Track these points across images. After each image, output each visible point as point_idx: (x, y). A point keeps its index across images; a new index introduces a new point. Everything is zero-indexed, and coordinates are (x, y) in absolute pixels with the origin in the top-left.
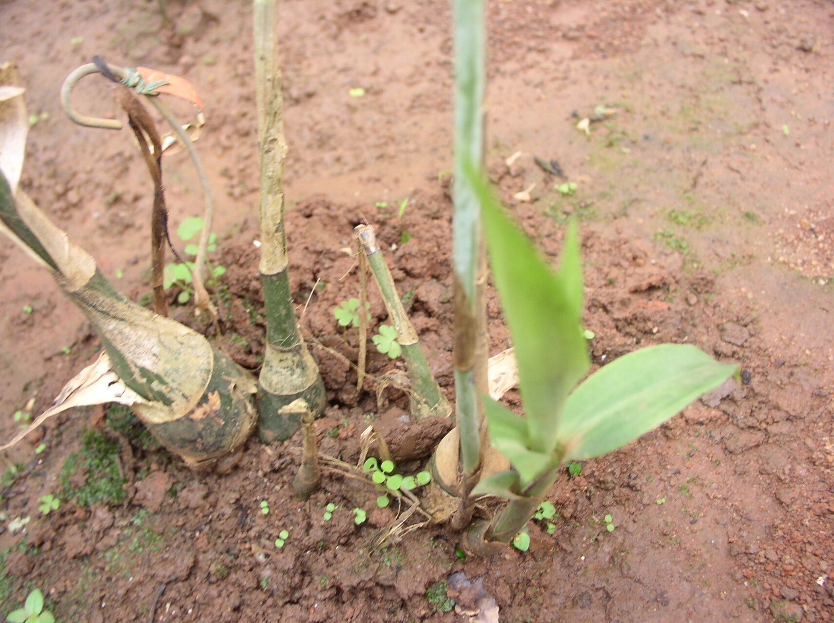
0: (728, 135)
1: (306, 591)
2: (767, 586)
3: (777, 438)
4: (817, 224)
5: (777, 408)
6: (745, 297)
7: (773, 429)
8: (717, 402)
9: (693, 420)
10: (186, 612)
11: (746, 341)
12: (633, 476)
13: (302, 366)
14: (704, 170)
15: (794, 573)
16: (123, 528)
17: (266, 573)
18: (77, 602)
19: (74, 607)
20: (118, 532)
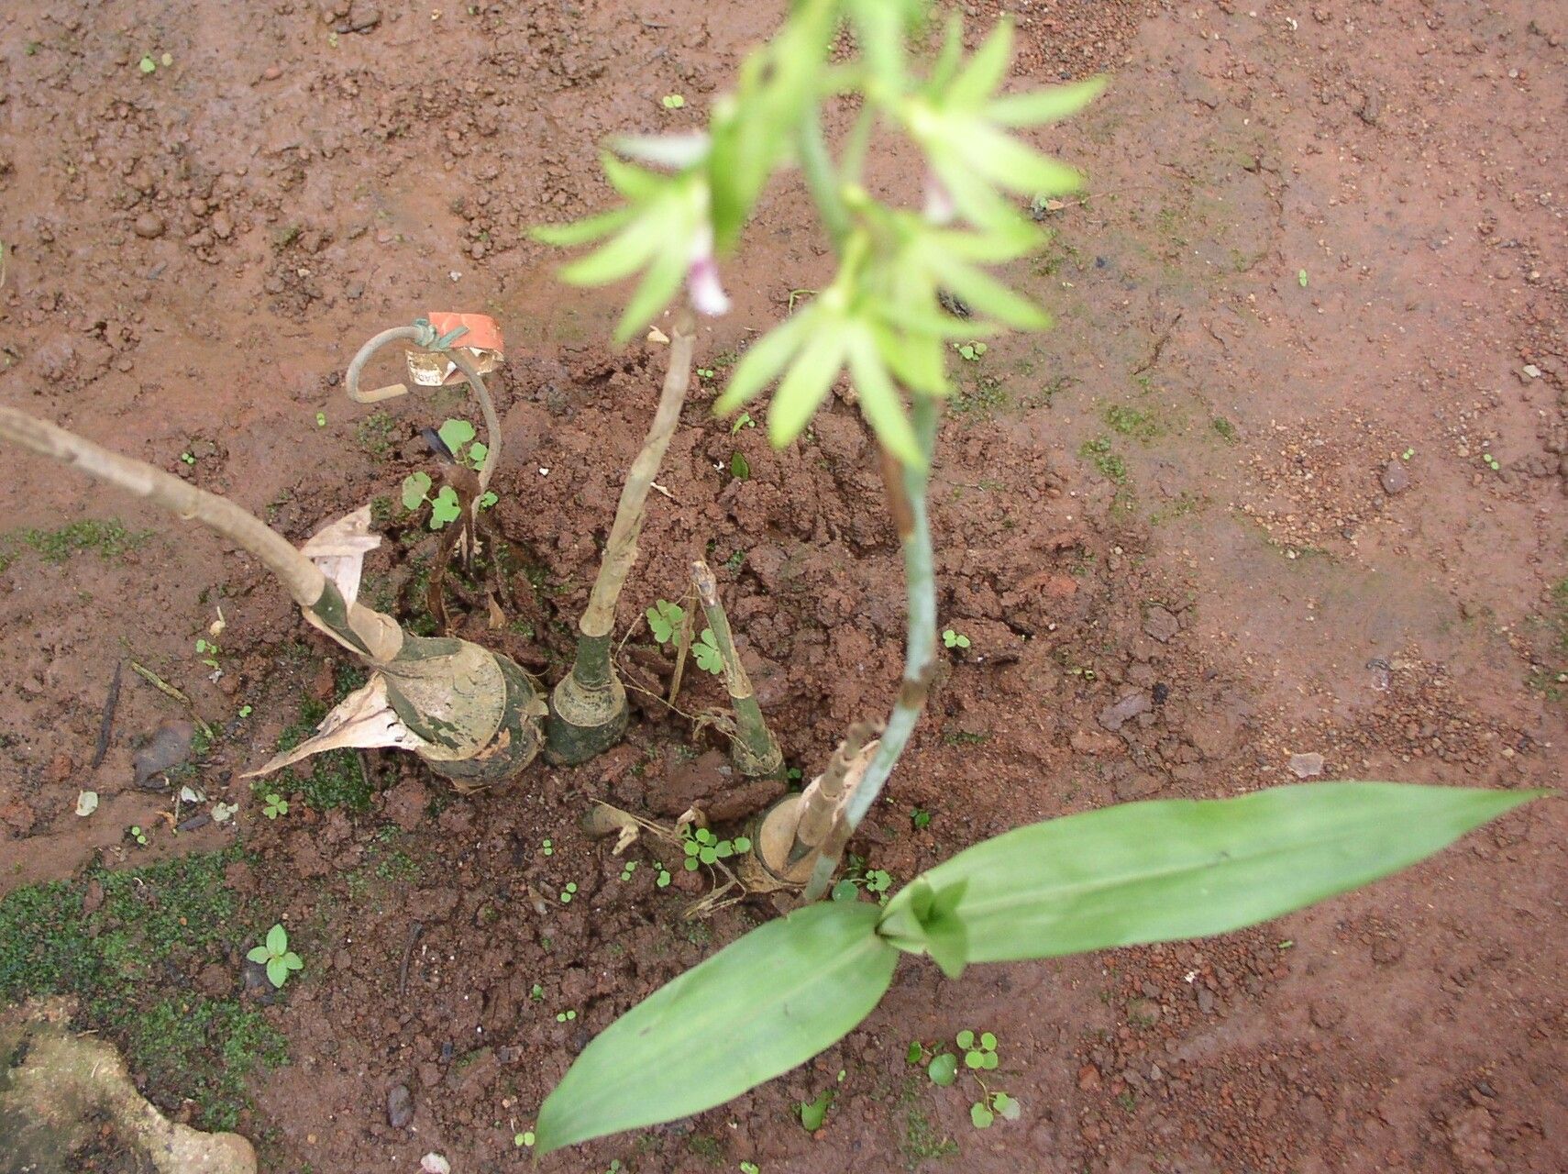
0: (1221, 272)
1: (594, 957)
2: (1128, 978)
3: (1182, 784)
4: (1310, 451)
5: (1190, 743)
6: (1185, 564)
7: (1179, 772)
8: (1118, 725)
9: (1081, 750)
10: (446, 958)
11: (1173, 636)
12: (993, 826)
13: (610, 701)
14: (1173, 331)
15: (1162, 966)
16: (365, 845)
17: (549, 931)
18: (318, 936)
19: (316, 942)
20: (361, 849)
